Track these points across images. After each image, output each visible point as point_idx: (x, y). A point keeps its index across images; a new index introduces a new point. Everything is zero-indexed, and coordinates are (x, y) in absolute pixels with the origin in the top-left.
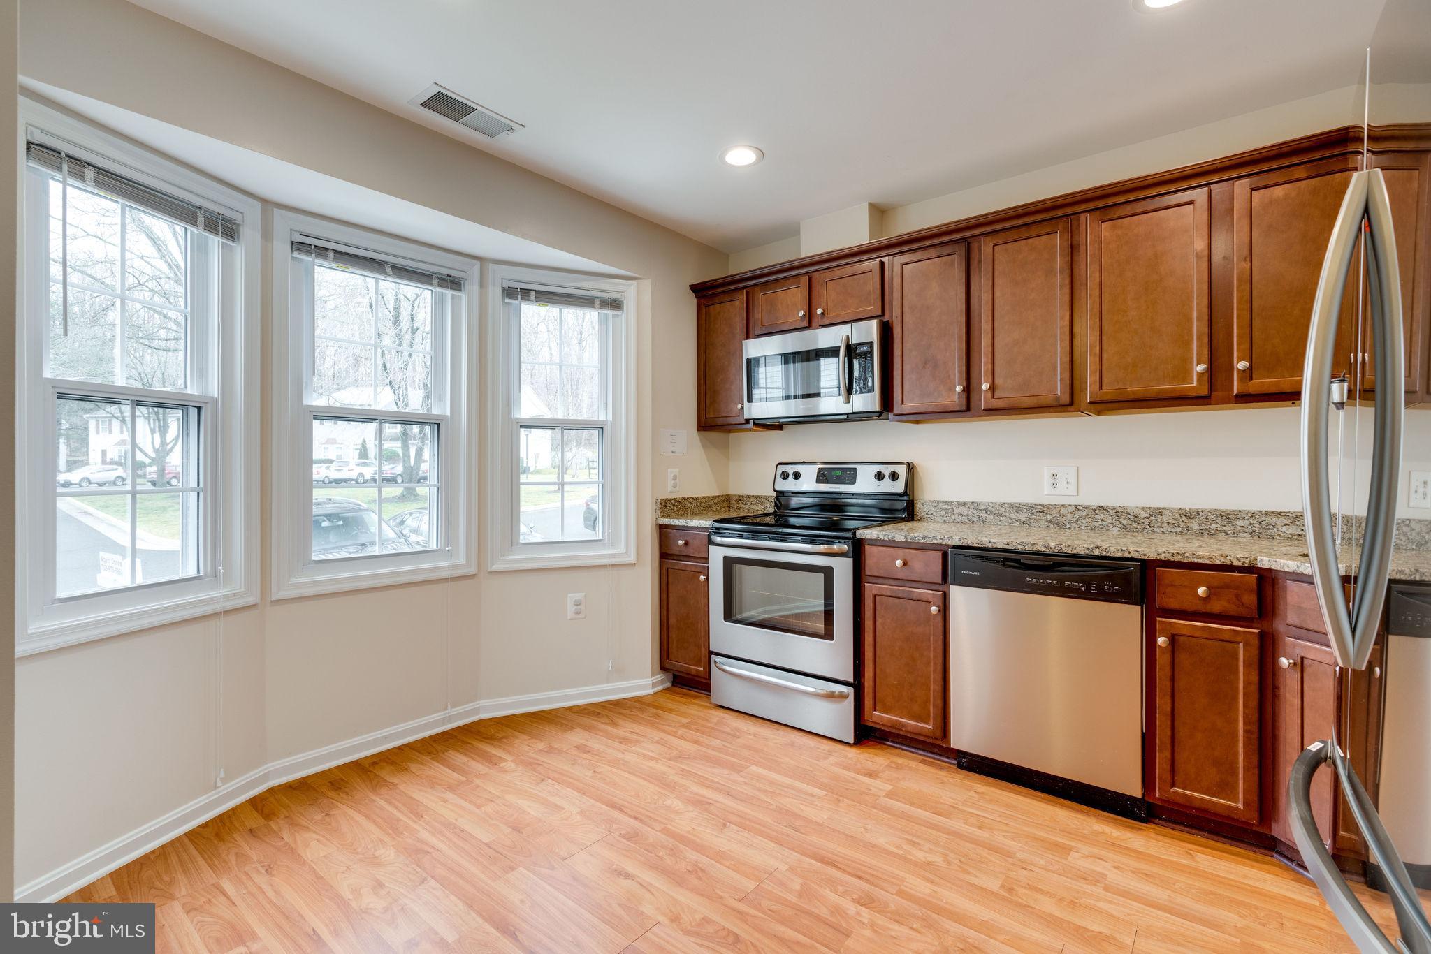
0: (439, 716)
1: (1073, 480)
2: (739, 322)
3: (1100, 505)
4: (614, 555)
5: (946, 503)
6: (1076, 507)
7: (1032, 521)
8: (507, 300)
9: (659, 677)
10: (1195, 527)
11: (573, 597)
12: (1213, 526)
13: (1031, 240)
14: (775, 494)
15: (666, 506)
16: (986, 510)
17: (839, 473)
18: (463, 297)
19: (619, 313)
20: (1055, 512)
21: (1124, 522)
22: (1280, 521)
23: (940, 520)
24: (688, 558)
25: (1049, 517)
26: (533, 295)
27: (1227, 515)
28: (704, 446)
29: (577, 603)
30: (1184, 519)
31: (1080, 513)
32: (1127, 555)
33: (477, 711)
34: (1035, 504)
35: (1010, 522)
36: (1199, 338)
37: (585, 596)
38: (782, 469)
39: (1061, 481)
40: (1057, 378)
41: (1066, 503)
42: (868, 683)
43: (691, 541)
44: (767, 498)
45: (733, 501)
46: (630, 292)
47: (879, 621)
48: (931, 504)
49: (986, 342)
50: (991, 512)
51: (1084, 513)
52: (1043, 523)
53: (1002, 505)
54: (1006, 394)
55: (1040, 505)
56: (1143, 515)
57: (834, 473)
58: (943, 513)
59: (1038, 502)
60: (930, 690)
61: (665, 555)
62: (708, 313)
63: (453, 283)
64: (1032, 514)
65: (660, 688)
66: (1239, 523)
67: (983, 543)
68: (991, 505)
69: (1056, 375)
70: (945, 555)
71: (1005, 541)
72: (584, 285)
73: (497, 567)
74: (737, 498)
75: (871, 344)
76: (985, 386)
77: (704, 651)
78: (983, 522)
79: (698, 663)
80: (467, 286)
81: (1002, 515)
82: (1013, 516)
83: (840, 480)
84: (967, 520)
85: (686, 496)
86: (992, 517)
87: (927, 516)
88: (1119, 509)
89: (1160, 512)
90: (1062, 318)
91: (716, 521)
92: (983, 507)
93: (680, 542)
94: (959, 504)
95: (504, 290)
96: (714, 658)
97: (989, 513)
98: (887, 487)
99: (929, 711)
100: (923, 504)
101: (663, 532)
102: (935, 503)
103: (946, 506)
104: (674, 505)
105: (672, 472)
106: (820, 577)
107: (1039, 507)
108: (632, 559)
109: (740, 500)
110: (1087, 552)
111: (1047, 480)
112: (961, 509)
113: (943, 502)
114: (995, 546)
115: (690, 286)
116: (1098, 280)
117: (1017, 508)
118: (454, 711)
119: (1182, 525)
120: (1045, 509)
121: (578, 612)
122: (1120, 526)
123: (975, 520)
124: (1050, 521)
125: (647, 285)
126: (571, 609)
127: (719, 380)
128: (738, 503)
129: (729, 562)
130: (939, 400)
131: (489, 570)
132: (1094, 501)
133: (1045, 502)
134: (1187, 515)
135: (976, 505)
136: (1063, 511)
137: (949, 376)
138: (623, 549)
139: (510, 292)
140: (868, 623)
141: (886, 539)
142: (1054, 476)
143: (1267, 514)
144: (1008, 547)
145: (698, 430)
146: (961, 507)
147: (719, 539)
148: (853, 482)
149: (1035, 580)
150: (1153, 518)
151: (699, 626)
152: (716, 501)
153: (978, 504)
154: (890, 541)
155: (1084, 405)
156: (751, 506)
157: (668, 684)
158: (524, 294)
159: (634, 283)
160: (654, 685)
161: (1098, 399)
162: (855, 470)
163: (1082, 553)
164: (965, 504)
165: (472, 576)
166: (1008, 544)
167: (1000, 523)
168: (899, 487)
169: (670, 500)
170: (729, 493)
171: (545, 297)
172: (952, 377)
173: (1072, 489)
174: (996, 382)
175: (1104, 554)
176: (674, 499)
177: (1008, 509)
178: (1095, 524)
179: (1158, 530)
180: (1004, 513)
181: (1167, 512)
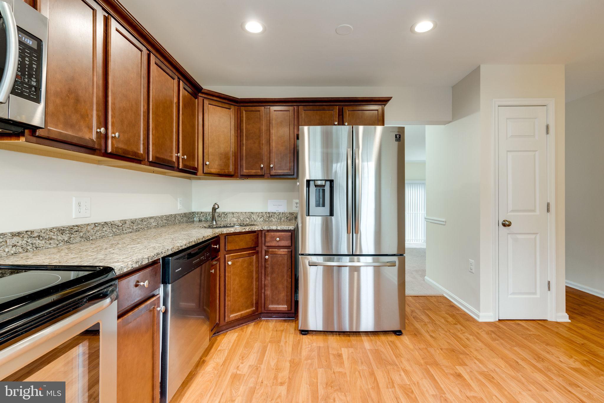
3: (105, 221)
6: (95, 224)
10: (135, 228)
12: (139, 226)
16: (39, 237)
20: (84, 230)
21: (114, 230)
30: (132, 224)
31: (96, 229)
35: (57, 243)
36: (175, 142)
39: (83, 208)
41: (90, 222)
51: (99, 228)
52: (78, 239)
53: (51, 230)
55: (77, 226)
56: (120, 225)
59: (74, 224)
64: (72, 234)
66: (145, 223)
68: (43, 231)
78: (36, 248)
81: (51, 239)
82: (59, 238)
84: (21, 251)
86: (43, 242)
88: (112, 223)
89: (125, 222)
92: (35, 235)
97: (41, 238)
107: (76, 228)
110: (202, 240)
111: (75, 208)
117: (62, 231)
119: (131, 227)
120: (79, 228)
122: (113, 233)
123: (28, 248)
124: (82, 237)
132: (101, 219)
133: (78, 223)
134: (133, 222)
135: (29, 234)
136: (89, 228)
142: (79, 204)
143: (151, 218)
150: (123, 226)
153: (32, 232)
167: (50, 246)
173: (88, 213)
177: (56, 233)
178: (103, 234)
179: (125, 232)
180: (53, 237)
181: (127, 222)
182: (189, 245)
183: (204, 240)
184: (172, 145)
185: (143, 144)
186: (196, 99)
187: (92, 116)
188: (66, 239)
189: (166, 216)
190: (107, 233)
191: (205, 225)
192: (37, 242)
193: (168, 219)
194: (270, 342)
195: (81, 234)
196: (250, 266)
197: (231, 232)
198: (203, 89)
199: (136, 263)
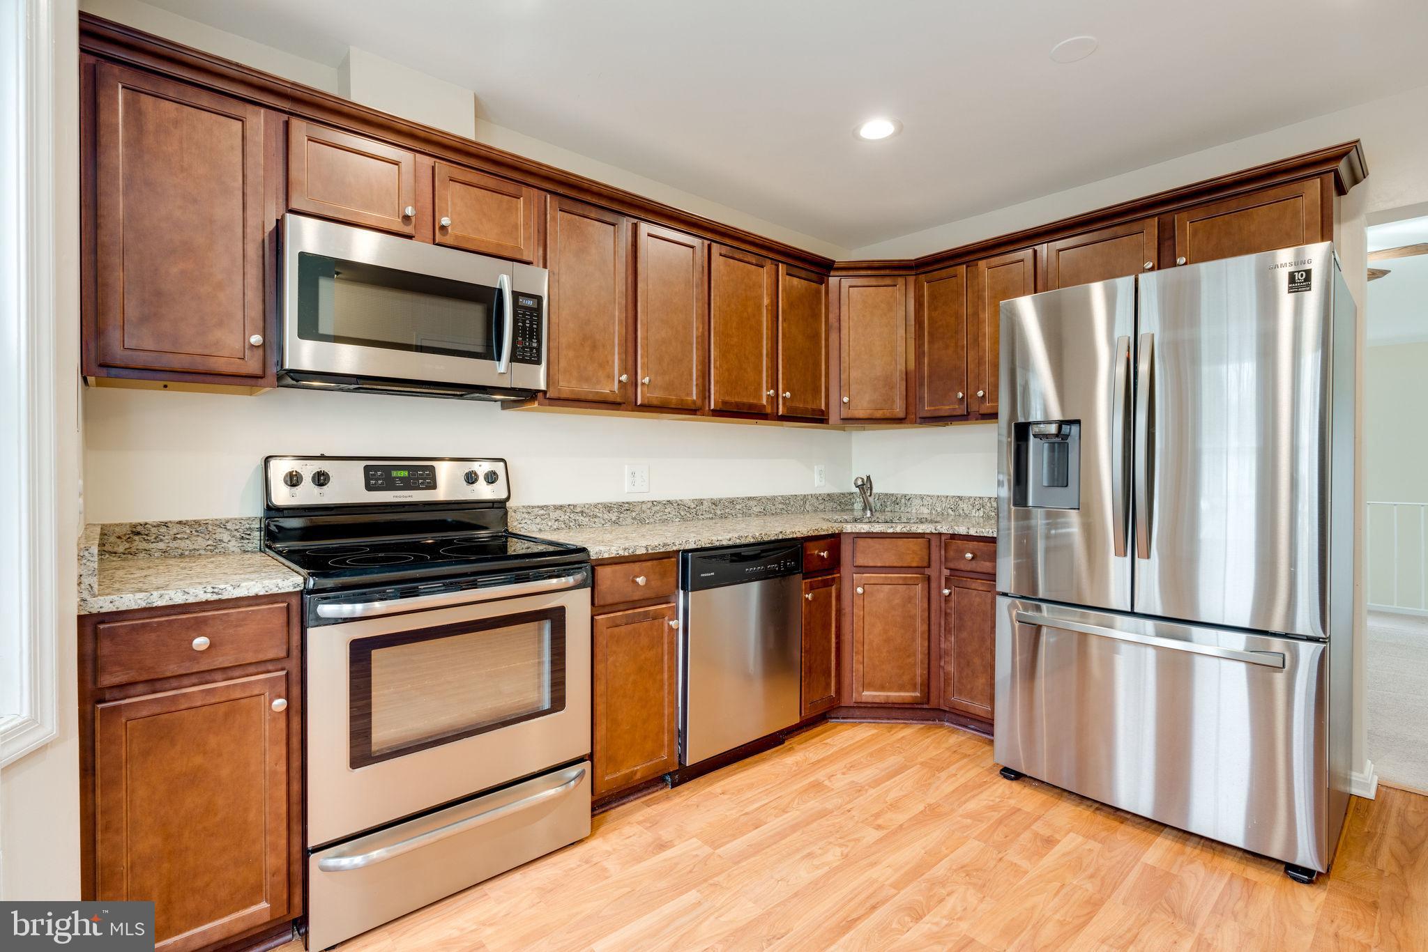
1: (646, 477)
3: (669, 499)
5: (542, 508)
6: (653, 502)
10: (719, 512)
12: (727, 511)
16: (582, 512)
17: (404, 474)
20: (638, 509)
21: (682, 514)
22: (752, 503)
24: (226, 671)
27: (732, 501)
30: (713, 506)
31: (655, 509)
34: (623, 503)
35: (603, 522)
36: (767, 371)
38: (281, 467)
39: (638, 479)
41: (645, 499)
42: (599, 747)
45: (112, 539)
48: (524, 510)
49: (641, 333)
50: (587, 514)
51: (658, 508)
52: (629, 520)
53: (596, 506)
54: (657, 391)
55: (627, 503)
56: (693, 506)
57: (394, 474)
58: (538, 520)
59: (625, 501)
60: (663, 716)
64: (621, 513)
66: (738, 507)
67: (713, 542)
68: (587, 506)
70: (684, 562)
74: (127, 530)
76: (645, 380)
78: (579, 525)
81: (596, 517)
82: (606, 516)
83: (407, 485)
84: (563, 526)
86: (587, 519)
87: (520, 526)
88: (680, 502)
89: (701, 502)
92: (578, 510)
93: (199, 642)
94: (555, 508)
97: (585, 515)
100: (515, 512)
103: (542, 512)
106: (544, 624)
107: (626, 505)
109: (138, 533)
110: (776, 537)
111: (628, 479)
112: (558, 514)
113: (538, 507)
115: (90, 14)
117: (608, 508)
119: (713, 511)
120: (631, 506)
123: (571, 524)
124: (634, 519)
128: (129, 540)
129: (361, 652)
132: (663, 496)
133: (630, 500)
134: (715, 503)
135: (572, 508)
136: (644, 507)
142: (633, 474)
143: (749, 499)
145: (82, 375)
146: (558, 512)
148: (433, 486)
149: (751, 570)
150: (698, 508)
153: (575, 506)
156: (172, 545)
162: (432, 469)
164: (561, 507)
167: (594, 525)
168: (494, 492)
172: (611, 362)
173: (646, 486)
174: (649, 376)
177: (601, 509)
178: (665, 517)
179: (701, 517)
180: (598, 514)
181: (705, 502)
182: (738, 541)
183: (780, 537)
184: (761, 378)
185: (697, 385)
186: (822, 284)
187: (613, 362)
188: (614, 519)
189: (782, 496)
190: (671, 516)
191: (845, 517)
192: (581, 518)
193: (787, 502)
194: (922, 764)
195: (634, 514)
196: (909, 605)
197: (863, 531)
198: (834, 262)
199: (625, 549)
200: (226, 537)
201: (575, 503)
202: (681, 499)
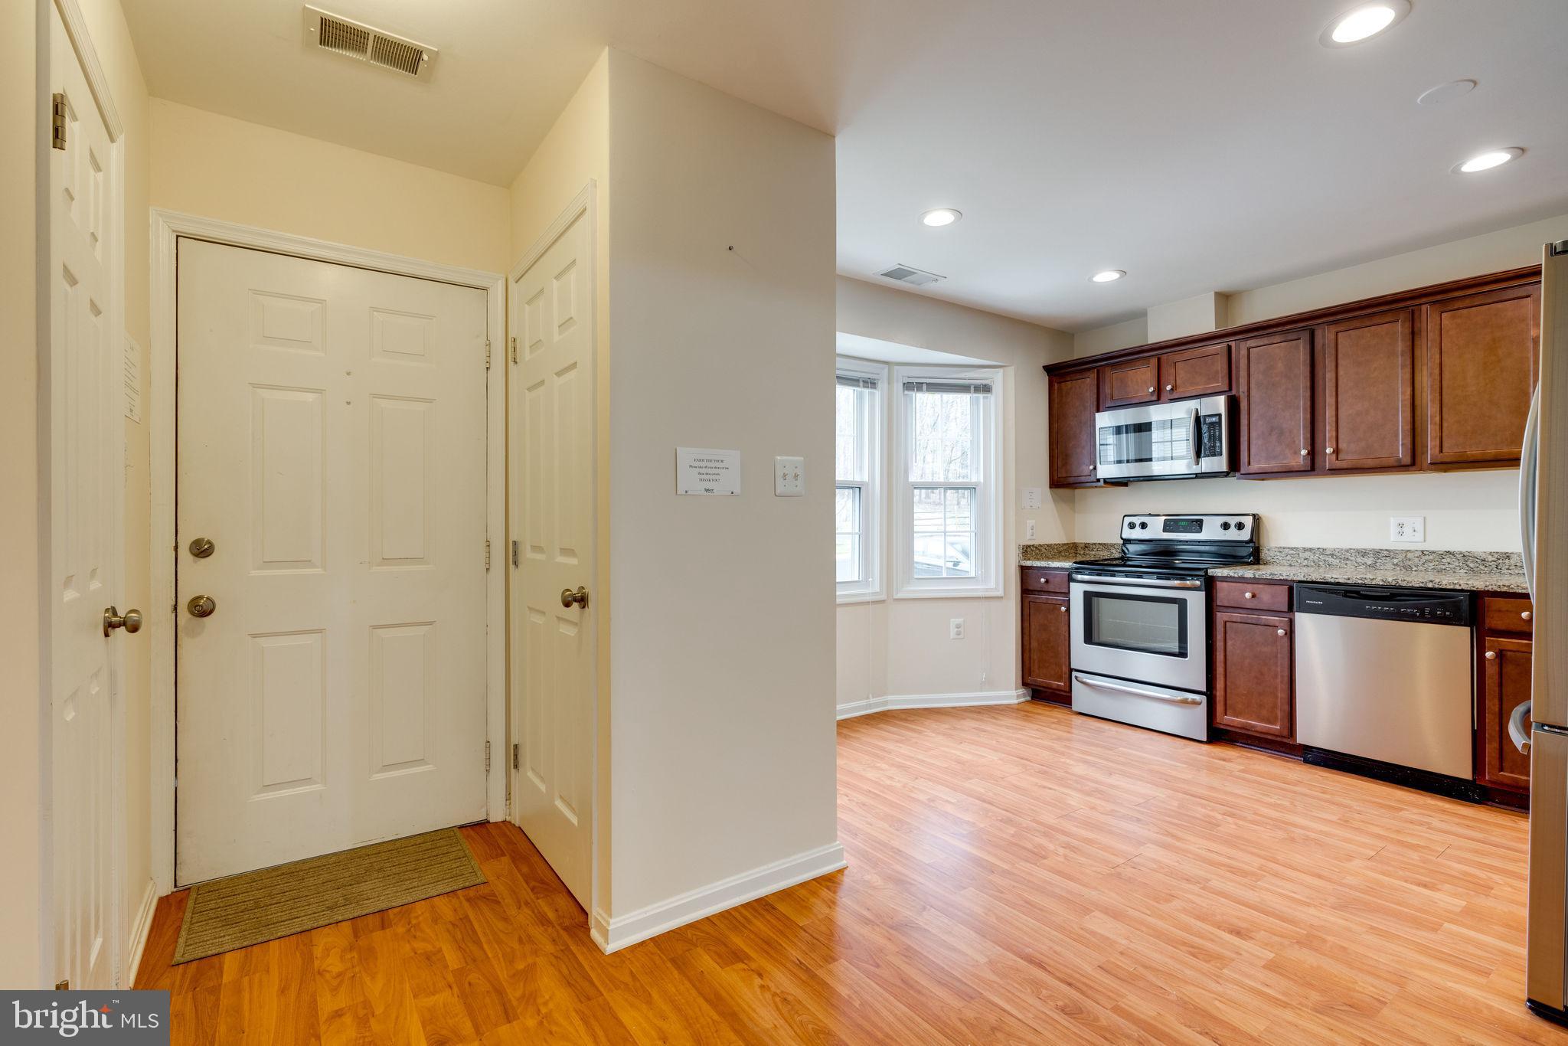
0: (863, 702)
1: (1419, 527)
2: (1090, 396)
3: (1447, 550)
4: (987, 590)
5: (1292, 549)
6: (1423, 552)
7: (1378, 564)
8: (906, 392)
9: (1022, 691)
11: (954, 621)
13: (1373, 328)
14: (1122, 542)
15: (1027, 551)
16: (1332, 555)
17: (1184, 523)
18: (877, 393)
19: (989, 395)
20: (1401, 557)
21: (1472, 565)
23: (1286, 564)
24: (1048, 593)
25: (1396, 561)
26: (925, 387)
28: (1054, 500)
29: (958, 626)
31: (1427, 557)
32: (1457, 587)
33: (886, 703)
34: (1381, 550)
35: (1357, 565)
37: (964, 621)
38: (1128, 520)
39: (1407, 530)
40: (1399, 443)
41: (1412, 548)
42: (1219, 693)
43: (1051, 579)
44: (1113, 545)
46: (997, 378)
47: (1229, 643)
48: (1276, 550)
49: (1330, 413)
50: (1337, 557)
51: (1431, 557)
52: (1389, 566)
53: (1348, 551)
54: (1348, 458)
55: (1386, 550)
56: (1490, 558)
57: (1180, 523)
58: (1289, 557)
59: (1384, 548)
60: (1277, 697)
61: (1027, 591)
62: (1060, 390)
63: (871, 383)
64: (1378, 558)
65: (1023, 700)
67: (1326, 578)
68: (1337, 550)
69: (1398, 440)
70: (1291, 589)
71: (1346, 577)
72: (963, 375)
73: (900, 596)
74: (1083, 545)
75: (1220, 415)
76: (1329, 450)
77: (1065, 669)
78: (1329, 565)
79: (1060, 679)
80: (879, 385)
81: (1348, 559)
82: (1359, 560)
83: (1186, 530)
84: (1312, 564)
85: (1042, 543)
86: (1338, 561)
87: (1273, 560)
88: (1468, 554)
90: (1403, 393)
91: (1075, 563)
92: (1328, 553)
93: (1043, 580)
94: (1305, 550)
95: (904, 384)
96: (1074, 674)
97: (1335, 557)
98: (1233, 534)
99: (1276, 714)
100: (1269, 550)
101: (1024, 570)
102: (1281, 550)
103: (1292, 552)
104: (1032, 550)
105: (1030, 522)
106: (1175, 607)
107: (1385, 552)
108: (1000, 593)
109: (1087, 547)
110: (1421, 585)
111: (1394, 529)
112: (1307, 555)
113: (1289, 548)
114: (1337, 581)
115: (1044, 367)
116: (1438, 361)
117: (1364, 553)
118: (872, 700)
120: (1391, 554)
121: (958, 634)
122: (1468, 568)
123: (1320, 562)
124: (1397, 563)
125: (1011, 371)
126: (953, 631)
127: (1071, 445)
128: (1086, 549)
129: (1088, 597)
130: (1285, 462)
131: (894, 597)
132: (1439, 547)
133: (1391, 548)
135: (1322, 551)
136: (1409, 555)
137: (1294, 441)
138: (992, 585)
139: (909, 386)
140: (1220, 644)
141: (1236, 576)
142: (1401, 525)
144: (1348, 582)
145: (1050, 487)
146: (1307, 553)
147: (1080, 577)
148: (1200, 530)
149: (1373, 608)
150: (1500, 561)
151: (1060, 649)
152: (1065, 547)
153: (1324, 550)
154: (1239, 577)
155: (1425, 465)
156: (1097, 552)
157: (1029, 698)
158: (919, 387)
159: (1001, 370)
160: (1018, 697)
161: (1439, 460)
162: (1201, 521)
163: (1418, 586)
164: (1310, 550)
165: (883, 601)
166: (1349, 579)
167: (1346, 566)
168: (1245, 535)
169: (1029, 546)
170: (1076, 541)
171: (934, 387)
172: (1297, 442)
173: (1419, 537)
174: (1340, 446)
175: (1437, 586)
176: (1033, 546)
177: (1354, 555)
180: (1350, 558)
182: (1360, 582)
183: (1430, 585)
185: (1405, 444)
188: (1369, 563)
190: (1450, 566)
192: (1330, 559)
200: (1114, 551)
201: (1324, 547)
202: (1469, 550)
